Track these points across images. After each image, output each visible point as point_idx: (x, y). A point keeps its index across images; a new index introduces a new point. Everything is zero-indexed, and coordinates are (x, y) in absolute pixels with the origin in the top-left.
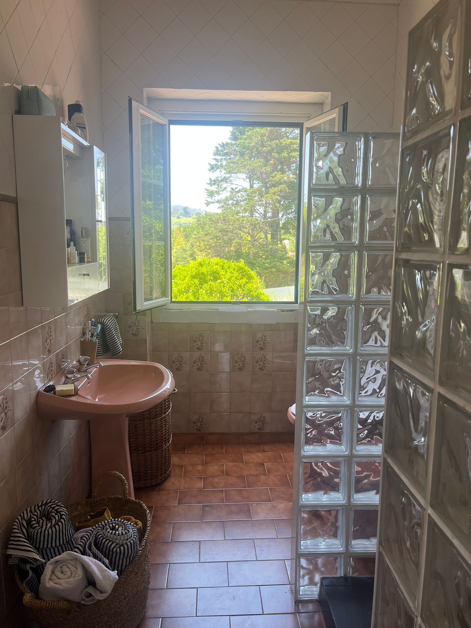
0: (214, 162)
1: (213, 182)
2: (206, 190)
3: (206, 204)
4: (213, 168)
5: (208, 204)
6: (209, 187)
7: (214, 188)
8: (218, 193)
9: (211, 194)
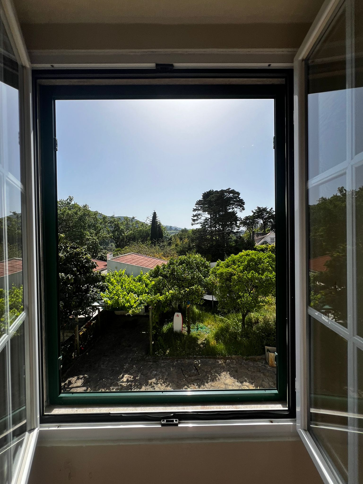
0: (195, 208)
1: (194, 216)
2: (192, 219)
3: (192, 224)
4: (195, 210)
5: (192, 225)
6: (193, 218)
7: (195, 218)
8: (197, 220)
9: (194, 220)
